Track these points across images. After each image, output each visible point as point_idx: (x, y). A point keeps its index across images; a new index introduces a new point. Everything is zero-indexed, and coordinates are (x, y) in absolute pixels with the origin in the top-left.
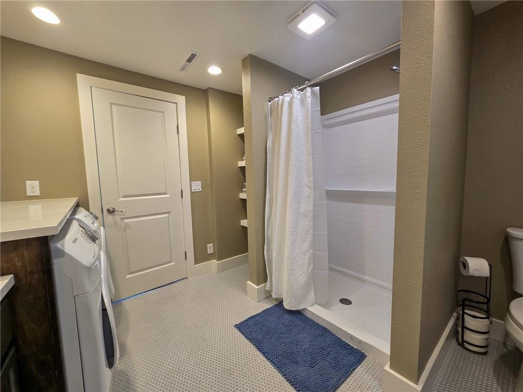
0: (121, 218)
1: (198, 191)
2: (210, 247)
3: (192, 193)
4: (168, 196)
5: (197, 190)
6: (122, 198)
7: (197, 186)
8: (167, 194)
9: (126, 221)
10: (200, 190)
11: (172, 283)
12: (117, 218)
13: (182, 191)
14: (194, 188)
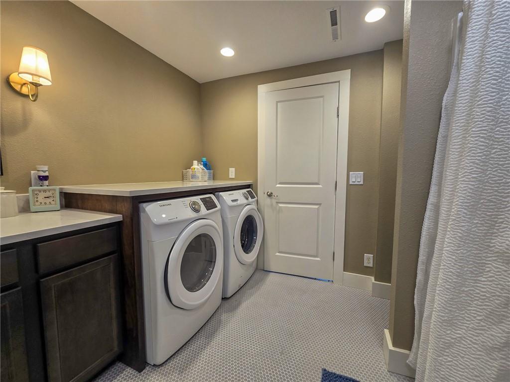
0: (277, 202)
1: (358, 183)
2: (368, 259)
3: (349, 186)
4: (320, 186)
5: (356, 183)
6: (279, 184)
7: (357, 177)
8: (319, 185)
9: (281, 205)
10: (362, 183)
11: (315, 279)
12: (274, 201)
13: (336, 182)
14: (352, 180)
